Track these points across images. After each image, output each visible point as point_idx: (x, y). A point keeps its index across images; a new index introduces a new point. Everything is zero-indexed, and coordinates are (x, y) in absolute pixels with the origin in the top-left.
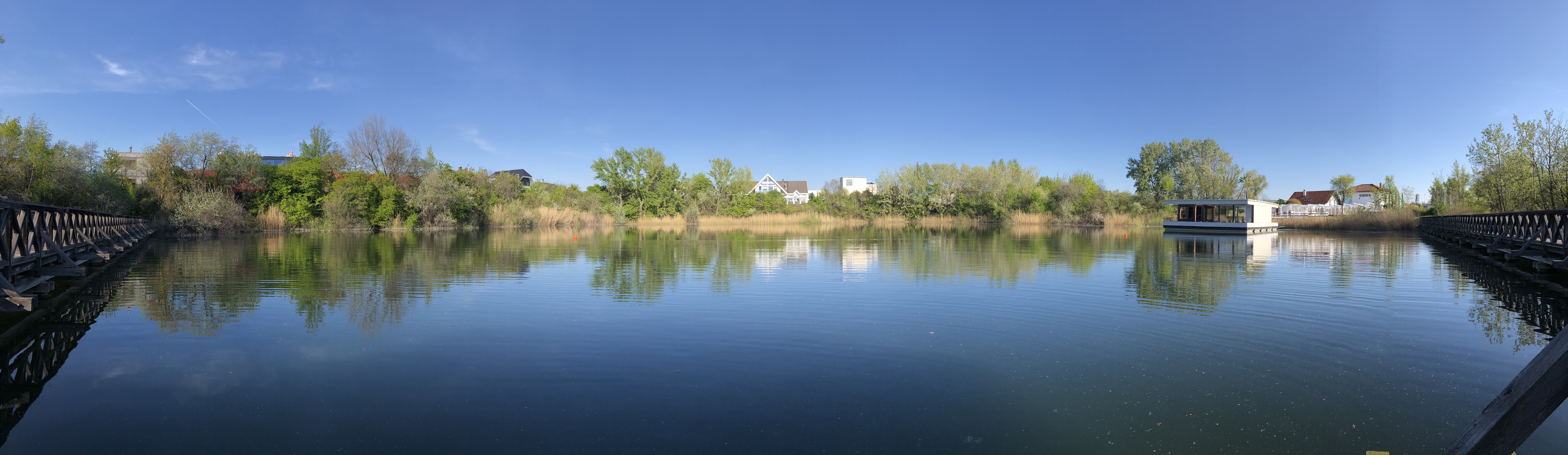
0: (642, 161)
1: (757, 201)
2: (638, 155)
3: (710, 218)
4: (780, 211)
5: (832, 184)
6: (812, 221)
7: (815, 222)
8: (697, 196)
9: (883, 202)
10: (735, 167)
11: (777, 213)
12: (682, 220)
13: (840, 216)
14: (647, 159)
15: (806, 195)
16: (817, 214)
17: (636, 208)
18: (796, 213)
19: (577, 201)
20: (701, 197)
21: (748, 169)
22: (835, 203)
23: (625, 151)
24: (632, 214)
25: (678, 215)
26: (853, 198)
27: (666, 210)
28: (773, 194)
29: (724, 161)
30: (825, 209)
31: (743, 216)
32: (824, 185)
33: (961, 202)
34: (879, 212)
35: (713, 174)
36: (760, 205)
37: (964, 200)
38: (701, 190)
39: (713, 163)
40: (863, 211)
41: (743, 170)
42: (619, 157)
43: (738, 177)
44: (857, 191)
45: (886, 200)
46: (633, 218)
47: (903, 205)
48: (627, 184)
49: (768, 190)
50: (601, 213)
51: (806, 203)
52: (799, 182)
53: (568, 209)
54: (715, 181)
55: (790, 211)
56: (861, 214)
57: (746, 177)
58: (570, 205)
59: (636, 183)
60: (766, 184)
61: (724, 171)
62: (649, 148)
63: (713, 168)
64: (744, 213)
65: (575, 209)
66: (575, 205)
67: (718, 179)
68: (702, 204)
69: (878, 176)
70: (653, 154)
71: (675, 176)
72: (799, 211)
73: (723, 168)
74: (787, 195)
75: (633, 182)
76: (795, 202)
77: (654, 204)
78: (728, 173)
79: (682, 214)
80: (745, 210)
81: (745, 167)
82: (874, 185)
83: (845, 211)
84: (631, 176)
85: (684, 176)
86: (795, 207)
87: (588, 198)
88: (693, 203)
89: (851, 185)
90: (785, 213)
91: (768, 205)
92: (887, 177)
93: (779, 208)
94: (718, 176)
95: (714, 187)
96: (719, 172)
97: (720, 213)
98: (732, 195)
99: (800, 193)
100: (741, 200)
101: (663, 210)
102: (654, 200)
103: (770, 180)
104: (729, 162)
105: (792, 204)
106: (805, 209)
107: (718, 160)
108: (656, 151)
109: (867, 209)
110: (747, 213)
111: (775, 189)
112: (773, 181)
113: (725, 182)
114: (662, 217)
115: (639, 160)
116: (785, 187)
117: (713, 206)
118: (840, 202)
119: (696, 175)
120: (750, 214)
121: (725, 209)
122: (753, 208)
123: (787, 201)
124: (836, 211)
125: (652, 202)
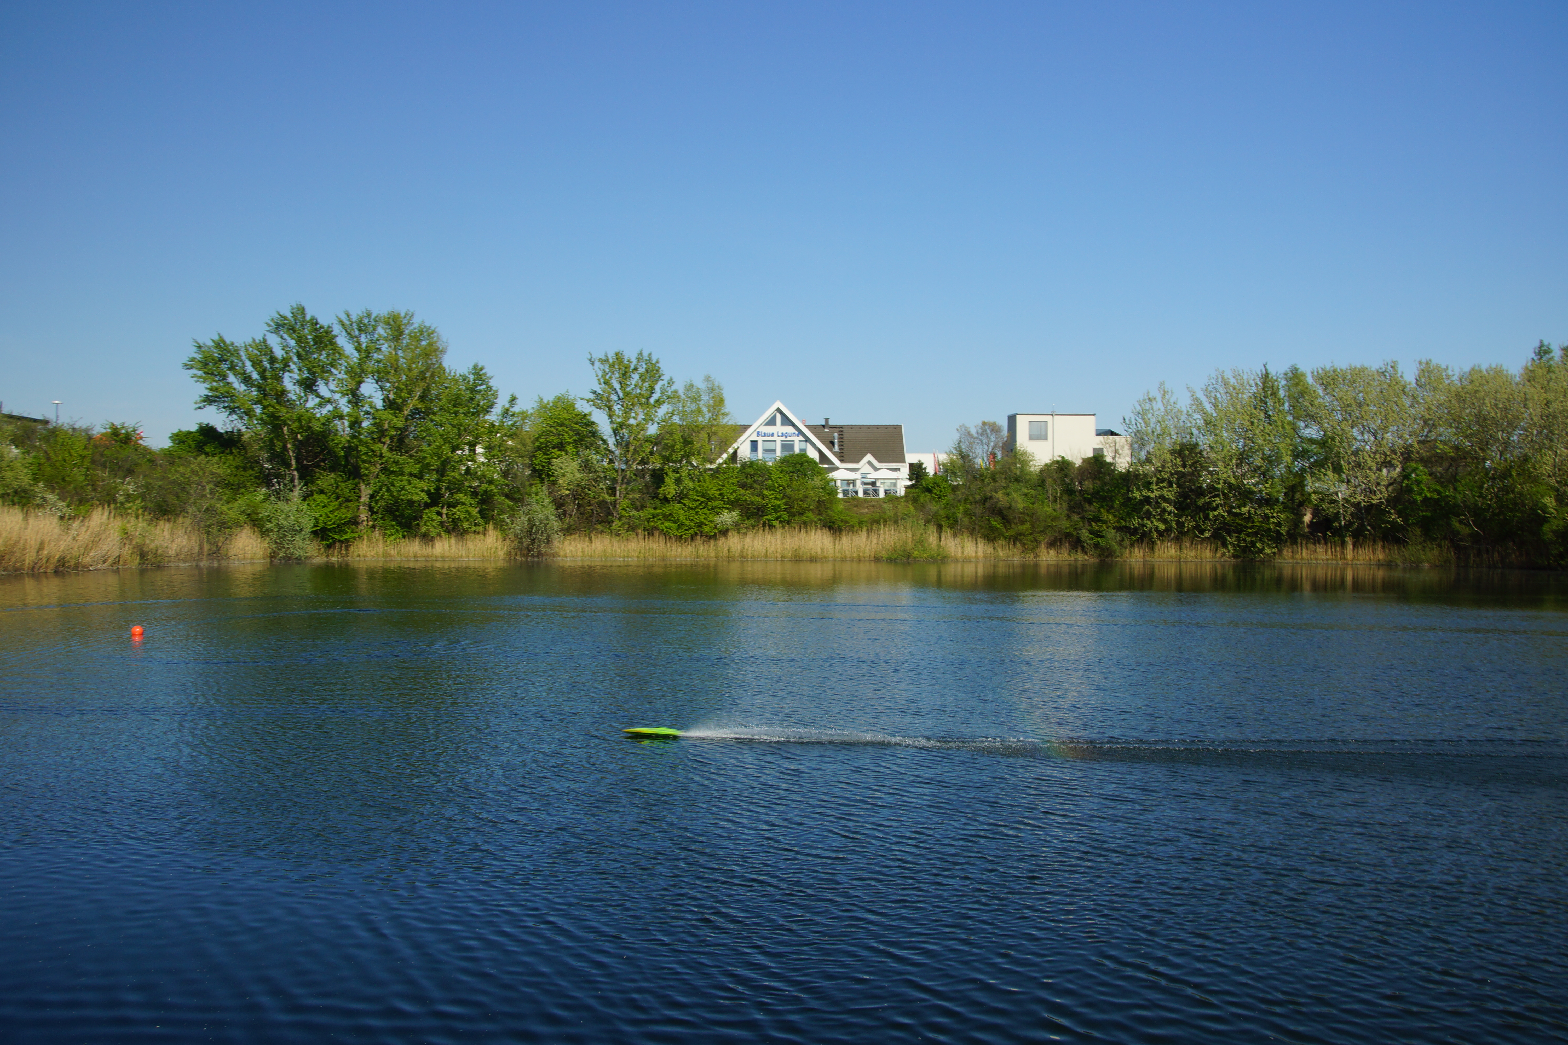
0: (366, 354)
1: (743, 486)
2: (355, 334)
3: (590, 539)
4: (816, 522)
5: (983, 433)
6: (916, 553)
7: (925, 555)
8: (550, 470)
9: (1152, 495)
10: (671, 379)
11: (806, 527)
12: (499, 544)
13: (1005, 538)
14: (385, 348)
15: (899, 469)
16: (933, 532)
17: (347, 507)
18: (865, 529)
19: (135, 483)
20: (563, 475)
21: (716, 384)
22: (991, 498)
23: (308, 318)
24: (334, 524)
25: (485, 529)
26: (1049, 481)
27: (447, 514)
28: (794, 465)
29: (639, 360)
30: (960, 516)
31: (696, 534)
32: (956, 437)
33: (1419, 498)
34: (1136, 529)
35: (601, 401)
36: (752, 503)
37: (1430, 492)
38: (563, 453)
39: (602, 367)
40: (1081, 524)
41: (698, 389)
42: (286, 336)
43: (684, 411)
44: (1063, 458)
45: (1161, 488)
46: (336, 537)
47: (1215, 509)
48: (317, 427)
49: (779, 453)
50: (223, 525)
51: (898, 495)
52: (878, 427)
53: (102, 514)
54: (608, 421)
55: (846, 522)
56: (1075, 533)
57: (709, 411)
58: (108, 499)
59: (346, 423)
60: (773, 435)
61: (638, 391)
62: (390, 310)
63: (602, 381)
64: (700, 525)
65: (129, 511)
66: (129, 497)
67: (619, 417)
68: (568, 495)
69: (1139, 408)
70: (407, 332)
71: (478, 406)
72: (877, 522)
73: (634, 382)
74: (838, 468)
75: (336, 422)
76: (866, 492)
77: (410, 497)
78: (650, 397)
79: (500, 526)
80: (702, 517)
81: (708, 379)
82: (1116, 437)
83: (1023, 522)
84: (329, 401)
85: (507, 406)
86: (864, 508)
87: (176, 471)
88: (537, 494)
89: (1046, 439)
90: (830, 528)
91: (778, 502)
92: (1162, 409)
93: (812, 510)
94: (619, 406)
95: (605, 442)
96: (621, 395)
97: (624, 524)
98: (661, 469)
99: (880, 462)
100: (691, 485)
101: (439, 514)
102: (409, 481)
103: (787, 421)
104: (654, 362)
105: (854, 499)
106: (896, 514)
107: (619, 356)
108: (417, 322)
109: (1097, 520)
110: (712, 525)
111: (801, 450)
112: (794, 425)
113: (641, 427)
114: (433, 534)
115: (359, 350)
116: (833, 443)
117: (602, 504)
118: (1008, 495)
119: (545, 401)
120: (720, 527)
121: (641, 513)
122: (730, 510)
123: (840, 490)
124: (994, 523)
125: (403, 488)
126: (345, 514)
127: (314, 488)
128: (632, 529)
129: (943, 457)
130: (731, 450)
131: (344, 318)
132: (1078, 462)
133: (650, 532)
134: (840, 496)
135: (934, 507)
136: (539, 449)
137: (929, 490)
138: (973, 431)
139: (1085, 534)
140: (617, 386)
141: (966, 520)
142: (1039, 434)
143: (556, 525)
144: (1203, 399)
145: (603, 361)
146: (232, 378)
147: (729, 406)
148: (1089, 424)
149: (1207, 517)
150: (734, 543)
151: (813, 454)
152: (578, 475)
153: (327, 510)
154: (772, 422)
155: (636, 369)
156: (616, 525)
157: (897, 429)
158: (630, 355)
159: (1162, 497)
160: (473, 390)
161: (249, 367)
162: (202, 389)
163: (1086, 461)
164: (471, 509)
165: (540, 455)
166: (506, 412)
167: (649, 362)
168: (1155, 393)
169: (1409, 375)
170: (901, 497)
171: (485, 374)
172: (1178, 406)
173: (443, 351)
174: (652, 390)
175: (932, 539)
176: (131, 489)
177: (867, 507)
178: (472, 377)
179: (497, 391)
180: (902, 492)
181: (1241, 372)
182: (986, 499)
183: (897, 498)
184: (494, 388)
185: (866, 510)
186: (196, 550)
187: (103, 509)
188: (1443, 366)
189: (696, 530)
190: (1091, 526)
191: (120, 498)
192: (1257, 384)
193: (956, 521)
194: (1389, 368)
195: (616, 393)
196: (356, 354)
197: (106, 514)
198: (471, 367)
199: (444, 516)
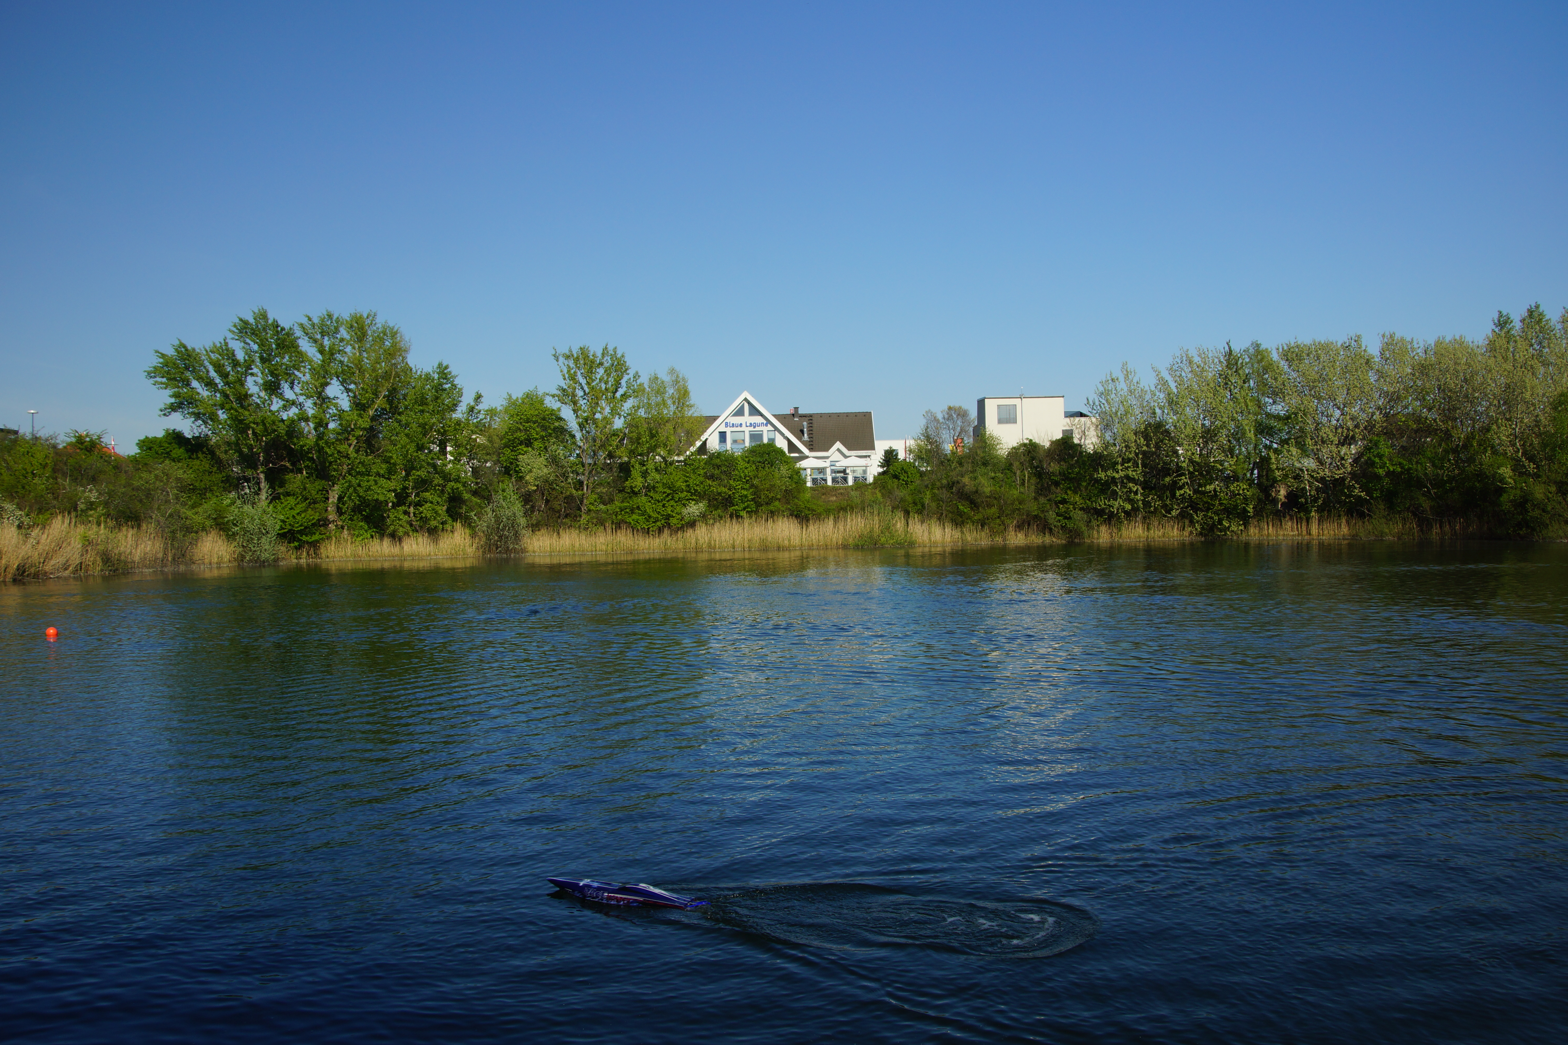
0: (329, 355)
1: (712, 477)
2: (319, 337)
3: (558, 533)
4: (783, 511)
5: (950, 418)
6: (883, 539)
7: (892, 542)
8: (517, 466)
9: (1117, 476)
10: (637, 373)
11: (772, 517)
12: (468, 541)
13: (973, 522)
14: (349, 349)
15: (869, 456)
16: (900, 519)
17: (314, 509)
18: (832, 517)
19: (98, 491)
20: (531, 471)
21: (681, 376)
22: (958, 482)
23: (270, 322)
24: (301, 526)
25: (453, 527)
26: (1016, 464)
27: (414, 513)
28: (761, 455)
29: (603, 355)
30: (927, 501)
31: (664, 526)
32: (923, 422)
33: (1381, 472)
34: (1103, 510)
35: (567, 396)
36: (720, 494)
37: (1393, 465)
38: (530, 449)
39: (566, 362)
40: (1048, 506)
41: (663, 382)
42: (248, 341)
43: (649, 404)
44: (1031, 440)
45: (1127, 468)
46: (304, 538)
47: (1181, 488)
48: (282, 429)
49: (747, 444)
50: (188, 530)
51: (868, 482)
52: (847, 415)
53: (63, 522)
54: (574, 417)
55: (813, 510)
56: (1042, 516)
57: (674, 403)
58: (71, 508)
59: (312, 425)
60: (741, 425)
61: (603, 386)
62: (353, 312)
63: (567, 376)
64: (668, 517)
65: (91, 519)
66: (91, 506)
67: (584, 412)
68: (535, 491)
69: (1101, 389)
70: (369, 333)
71: (443, 404)
72: (843, 509)
73: (598, 377)
74: (807, 457)
75: (303, 424)
76: (834, 480)
77: (376, 497)
78: (616, 391)
79: (468, 523)
80: (669, 510)
81: (672, 371)
82: (1083, 419)
83: (990, 506)
84: (294, 403)
85: (472, 403)
86: (832, 496)
87: (141, 478)
88: (504, 491)
89: (1014, 421)
90: (797, 517)
91: (745, 493)
92: (1126, 389)
93: (779, 500)
94: (585, 401)
95: (573, 436)
96: (587, 391)
97: (593, 518)
98: (629, 462)
99: (849, 449)
100: (658, 477)
101: (406, 513)
102: (375, 481)
103: (754, 411)
104: (619, 356)
105: (823, 487)
106: (863, 502)
107: (583, 351)
108: (380, 321)
109: (1064, 501)
110: (679, 517)
111: (769, 439)
112: (762, 415)
113: (607, 421)
114: (401, 534)
115: (321, 352)
116: (802, 431)
117: (569, 499)
118: (975, 478)
119: (514, 397)
120: (687, 519)
121: (608, 507)
122: (697, 502)
123: (809, 478)
124: (961, 507)
125: (369, 489)
126: (312, 516)
127: (281, 490)
128: (601, 523)
129: (911, 443)
130: (698, 444)
131: (305, 321)
132: (1047, 445)
133: (618, 526)
134: (809, 484)
135: (901, 493)
136: (506, 446)
137: (896, 477)
138: (940, 417)
139: (1051, 516)
140: (583, 382)
141: (934, 505)
142: (1008, 417)
143: (523, 521)
144: (1168, 377)
145: (567, 357)
146: (195, 384)
147: (695, 398)
148: (1058, 406)
149: (1173, 496)
150: (701, 535)
151: (781, 444)
152: (545, 470)
153: (294, 512)
154: (739, 412)
155: (601, 364)
156: (584, 518)
157: (867, 416)
158: (596, 349)
159: (1127, 477)
160: (439, 388)
161: (213, 374)
162: (166, 397)
163: (1053, 443)
164: (438, 508)
165: (507, 452)
166: (471, 409)
167: (614, 356)
168: (1118, 374)
169: (1373, 348)
170: (870, 484)
171: (450, 373)
172: (1141, 386)
173: (406, 351)
174: (617, 385)
175: (900, 525)
176: (93, 496)
177: (835, 495)
178: (436, 376)
179: (461, 389)
180: (870, 479)
181: (1206, 350)
182: (953, 483)
183: (867, 485)
184: (459, 386)
185: (834, 498)
186: (160, 555)
187: (64, 516)
188: (1409, 339)
189: (663, 521)
190: (1058, 507)
191: (81, 506)
192: (1220, 362)
193: (923, 506)
194: (1353, 342)
195: (582, 388)
196: (320, 356)
197: (67, 521)
198: (436, 365)
199: (412, 515)
